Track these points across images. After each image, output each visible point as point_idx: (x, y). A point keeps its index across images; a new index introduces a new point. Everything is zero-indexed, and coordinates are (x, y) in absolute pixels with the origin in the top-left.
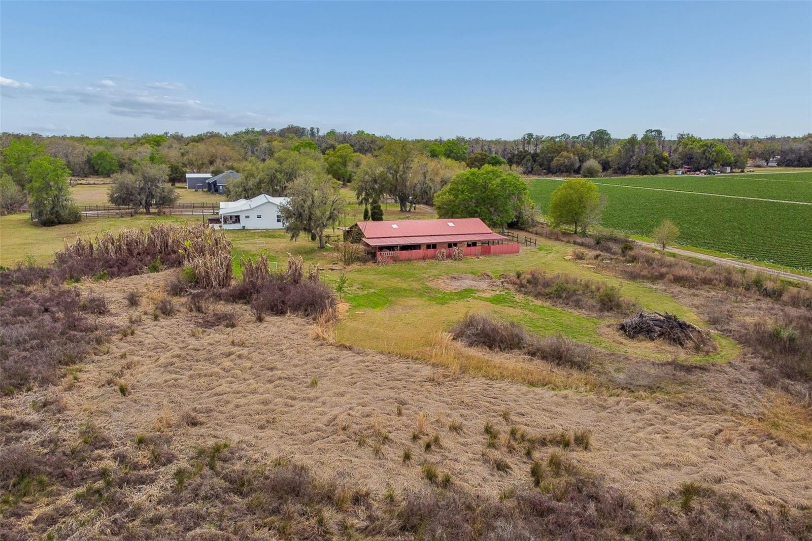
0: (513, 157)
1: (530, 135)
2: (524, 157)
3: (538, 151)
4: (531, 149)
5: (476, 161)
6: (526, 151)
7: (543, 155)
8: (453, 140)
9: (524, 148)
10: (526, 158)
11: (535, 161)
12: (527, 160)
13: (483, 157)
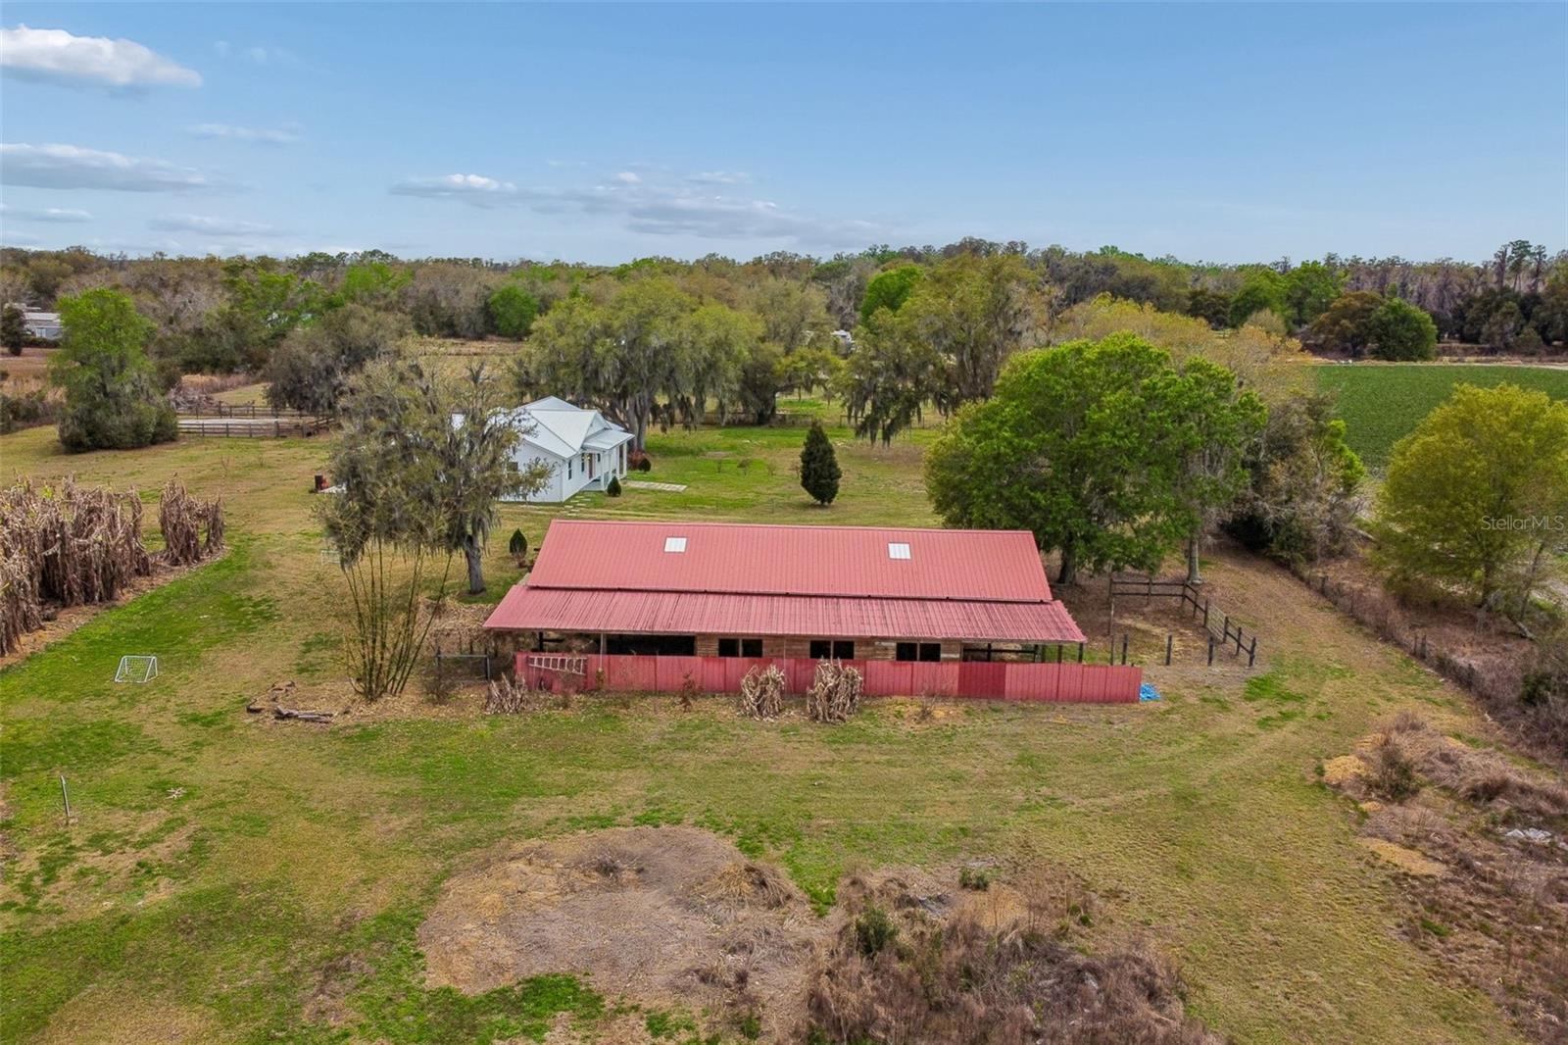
0: (1469, 305)
1: (1522, 247)
2: (1498, 307)
3: (1541, 289)
4: (1522, 285)
5: (1346, 318)
6: (1505, 290)
7: (1552, 299)
8: (1315, 263)
9: (1500, 281)
10: (1504, 309)
11: (1527, 316)
12: (1505, 315)
13: (1367, 306)
